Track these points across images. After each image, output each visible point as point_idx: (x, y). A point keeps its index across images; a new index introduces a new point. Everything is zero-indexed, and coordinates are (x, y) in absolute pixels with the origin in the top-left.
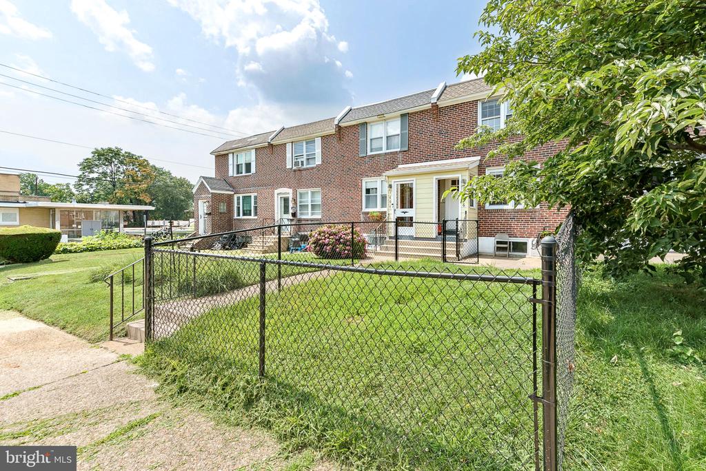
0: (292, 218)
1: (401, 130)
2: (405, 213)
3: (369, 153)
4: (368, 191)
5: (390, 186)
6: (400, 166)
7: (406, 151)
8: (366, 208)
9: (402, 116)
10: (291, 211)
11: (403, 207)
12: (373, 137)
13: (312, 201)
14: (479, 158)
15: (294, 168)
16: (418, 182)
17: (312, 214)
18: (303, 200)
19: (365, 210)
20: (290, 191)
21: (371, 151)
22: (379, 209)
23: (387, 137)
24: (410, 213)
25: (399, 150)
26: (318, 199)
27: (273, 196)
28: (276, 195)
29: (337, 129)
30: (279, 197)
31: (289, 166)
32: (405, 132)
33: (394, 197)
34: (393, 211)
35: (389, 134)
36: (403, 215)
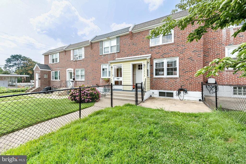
0: (73, 81)
1: (117, 43)
2: (118, 79)
3: (104, 54)
4: (103, 70)
5: (112, 67)
6: (116, 59)
7: (119, 52)
8: (103, 76)
9: (117, 37)
10: (73, 78)
11: (117, 76)
12: (105, 47)
13: (81, 74)
14: (150, 55)
15: (74, 60)
16: (124, 65)
17: (81, 79)
18: (77, 73)
19: (102, 77)
20: (72, 69)
21: (105, 52)
22: (108, 77)
23: (111, 47)
24: (120, 79)
25: (116, 52)
26: (83, 73)
27: (66, 72)
28: (67, 71)
29: (90, 44)
30: (68, 72)
31: (72, 59)
32: (118, 44)
33: (113, 72)
34: (113, 78)
35: (112, 46)
36: (117, 80)
